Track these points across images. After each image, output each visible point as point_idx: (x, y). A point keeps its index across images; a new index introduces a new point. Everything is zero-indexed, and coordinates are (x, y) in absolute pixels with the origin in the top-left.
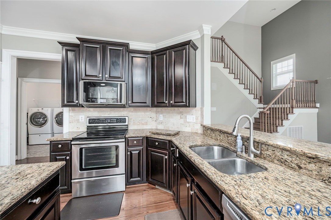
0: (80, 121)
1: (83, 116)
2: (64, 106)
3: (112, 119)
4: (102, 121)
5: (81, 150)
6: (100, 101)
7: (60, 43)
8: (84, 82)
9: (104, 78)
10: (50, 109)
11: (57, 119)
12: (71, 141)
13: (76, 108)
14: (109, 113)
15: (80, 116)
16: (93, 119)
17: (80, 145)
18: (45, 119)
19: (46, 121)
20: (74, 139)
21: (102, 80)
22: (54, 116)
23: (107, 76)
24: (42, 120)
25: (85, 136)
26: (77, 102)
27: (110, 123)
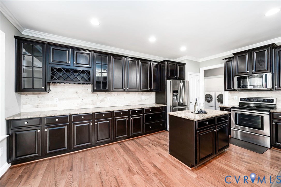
0: (235, 99)
1: (237, 97)
2: (226, 90)
3: (259, 99)
4: (251, 100)
5: (236, 114)
6: (249, 87)
7: (223, 59)
8: (237, 77)
9: (251, 73)
10: (214, 92)
11: (218, 98)
12: (230, 108)
13: (232, 92)
14: (256, 95)
15: (235, 97)
16: (243, 98)
17: (235, 111)
18: (212, 98)
19: (212, 99)
20: (232, 108)
21: (250, 74)
22: (216, 96)
23: (253, 71)
24: (209, 98)
25: (238, 107)
26: (233, 88)
27: (257, 102)
